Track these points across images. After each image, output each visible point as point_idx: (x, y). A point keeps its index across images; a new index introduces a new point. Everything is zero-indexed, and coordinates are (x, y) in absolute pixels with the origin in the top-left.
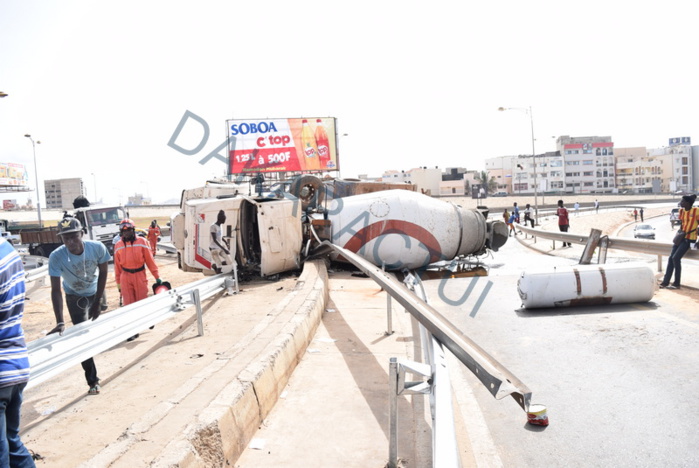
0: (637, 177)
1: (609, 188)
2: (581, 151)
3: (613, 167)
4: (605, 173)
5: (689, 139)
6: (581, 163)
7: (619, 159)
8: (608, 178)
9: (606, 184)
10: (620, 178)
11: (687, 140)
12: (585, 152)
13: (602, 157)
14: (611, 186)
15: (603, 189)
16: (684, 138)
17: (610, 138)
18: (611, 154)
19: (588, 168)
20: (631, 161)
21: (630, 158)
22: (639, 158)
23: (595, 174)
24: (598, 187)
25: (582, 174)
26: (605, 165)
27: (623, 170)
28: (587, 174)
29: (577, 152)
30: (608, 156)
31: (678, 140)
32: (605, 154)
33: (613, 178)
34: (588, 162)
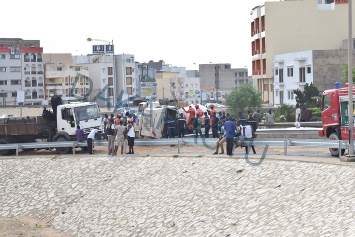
0: (67, 87)
1: (38, 100)
2: (8, 56)
3: (42, 76)
4: (34, 82)
5: (112, 46)
6: (8, 70)
7: (48, 67)
8: (37, 88)
9: (35, 94)
10: (49, 88)
11: (110, 48)
12: (12, 57)
13: (30, 63)
14: (41, 97)
15: (32, 100)
16: (108, 46)
17: (38, 42)
18: (40, 60)
19: (16, 76)
20: (60, 69)
21: (59, 66)
22: (68, 67)
23: (23, 83)
24: (27, 97)
25: (9, 83)
26: (34, 73)
27: (51, 80)
28: (15, 82)
29: (4, 57)
30: (37, 63)
31: (102, 47)
32: (34, 60)
33: (42, 88)
34: (15, 69)
